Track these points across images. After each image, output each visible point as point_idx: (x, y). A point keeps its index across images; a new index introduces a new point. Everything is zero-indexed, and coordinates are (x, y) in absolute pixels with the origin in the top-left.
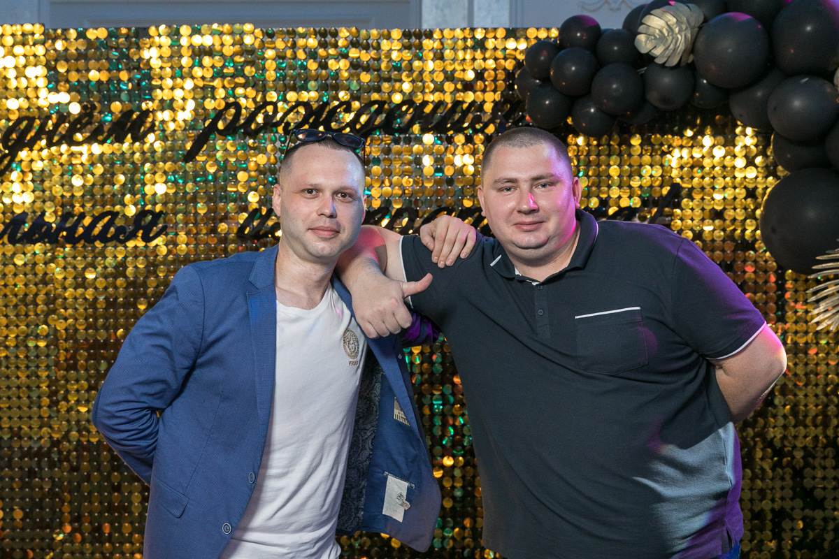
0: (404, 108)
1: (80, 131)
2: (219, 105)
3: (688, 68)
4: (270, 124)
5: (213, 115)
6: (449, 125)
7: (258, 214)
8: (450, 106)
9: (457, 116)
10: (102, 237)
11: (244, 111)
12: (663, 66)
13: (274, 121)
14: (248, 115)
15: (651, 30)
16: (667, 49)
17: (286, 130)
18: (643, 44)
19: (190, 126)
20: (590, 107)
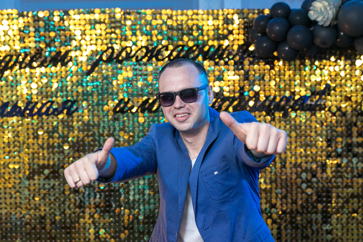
1: (35, 61)
3: (334, 27)
4: (128, 57)
5: (100, 53)
6: (216, 57)
7: (123, 102)
9: (220, 52)
10: (47, 113)
11: (116, 51)
12: (322, 26)
15: (316, 9)
16: (324, 18)
18: (312, 16)
19: (90, 58)
20: (286, 47)
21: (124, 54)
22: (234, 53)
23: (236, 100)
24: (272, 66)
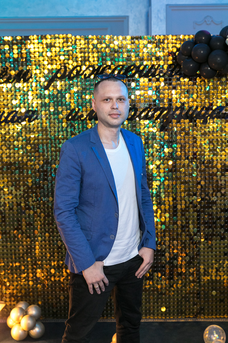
0: (132, 67)
1: (2, 78)
2: (58, 67)
4: (78, 75)
5: (55, 71)
6: (150, 75)
7: (74, 111)
8: (150, 66)
9: (153, 70)
10: (12, 121)
11: (68, 69)
13: (80, 73)
14: (70, 71)
17: (85, 76)
21: (75, 72)
22: (164, 71)
23: (166, 110)
24: (195, 82)
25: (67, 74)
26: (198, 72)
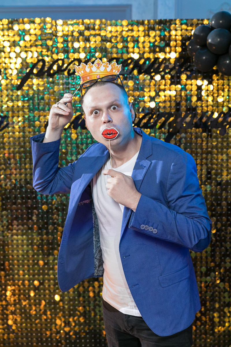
0: (129, 61)
2: (34, 61)
4: (60, 70)
5: (31, 66)
6: (152, 70)
8: (153, 60)
9: (156, 66)
11: (47, 64)
13: (63, 69)
14: (49, 66)
17: (68, 73)
19: (20, 72)
20: (227, 60)
21: (55, 67)
22: (170, 66)
23: (173, 117)
24: (210, 80)
25: (46, 69)
26: (214, 68)
